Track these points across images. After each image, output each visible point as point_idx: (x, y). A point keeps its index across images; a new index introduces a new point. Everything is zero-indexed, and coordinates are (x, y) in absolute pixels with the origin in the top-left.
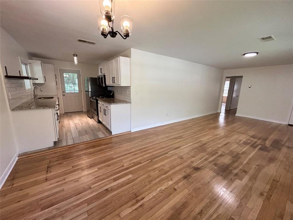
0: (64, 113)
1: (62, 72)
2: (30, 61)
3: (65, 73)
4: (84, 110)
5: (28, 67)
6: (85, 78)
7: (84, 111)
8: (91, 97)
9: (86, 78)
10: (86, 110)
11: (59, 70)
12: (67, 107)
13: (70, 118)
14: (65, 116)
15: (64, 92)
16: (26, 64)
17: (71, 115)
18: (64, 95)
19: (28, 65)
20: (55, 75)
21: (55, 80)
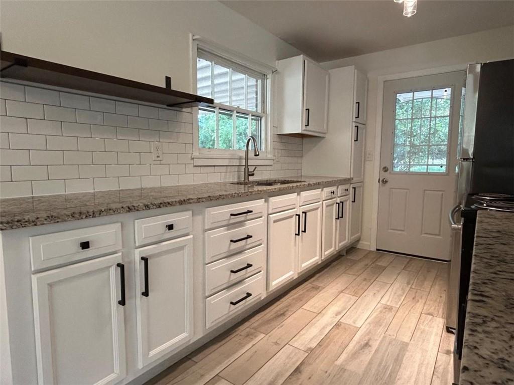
1: (392, 89)
5: (269, 82)
12: (390, 231)
13: (365, 279)
14: (362, 264)
15: (385, 169)
16: (264, 76)
17: (384, 268)
18: (384, 182)
19: (268, 76)
20: (355, 106)
21: (354, 124)
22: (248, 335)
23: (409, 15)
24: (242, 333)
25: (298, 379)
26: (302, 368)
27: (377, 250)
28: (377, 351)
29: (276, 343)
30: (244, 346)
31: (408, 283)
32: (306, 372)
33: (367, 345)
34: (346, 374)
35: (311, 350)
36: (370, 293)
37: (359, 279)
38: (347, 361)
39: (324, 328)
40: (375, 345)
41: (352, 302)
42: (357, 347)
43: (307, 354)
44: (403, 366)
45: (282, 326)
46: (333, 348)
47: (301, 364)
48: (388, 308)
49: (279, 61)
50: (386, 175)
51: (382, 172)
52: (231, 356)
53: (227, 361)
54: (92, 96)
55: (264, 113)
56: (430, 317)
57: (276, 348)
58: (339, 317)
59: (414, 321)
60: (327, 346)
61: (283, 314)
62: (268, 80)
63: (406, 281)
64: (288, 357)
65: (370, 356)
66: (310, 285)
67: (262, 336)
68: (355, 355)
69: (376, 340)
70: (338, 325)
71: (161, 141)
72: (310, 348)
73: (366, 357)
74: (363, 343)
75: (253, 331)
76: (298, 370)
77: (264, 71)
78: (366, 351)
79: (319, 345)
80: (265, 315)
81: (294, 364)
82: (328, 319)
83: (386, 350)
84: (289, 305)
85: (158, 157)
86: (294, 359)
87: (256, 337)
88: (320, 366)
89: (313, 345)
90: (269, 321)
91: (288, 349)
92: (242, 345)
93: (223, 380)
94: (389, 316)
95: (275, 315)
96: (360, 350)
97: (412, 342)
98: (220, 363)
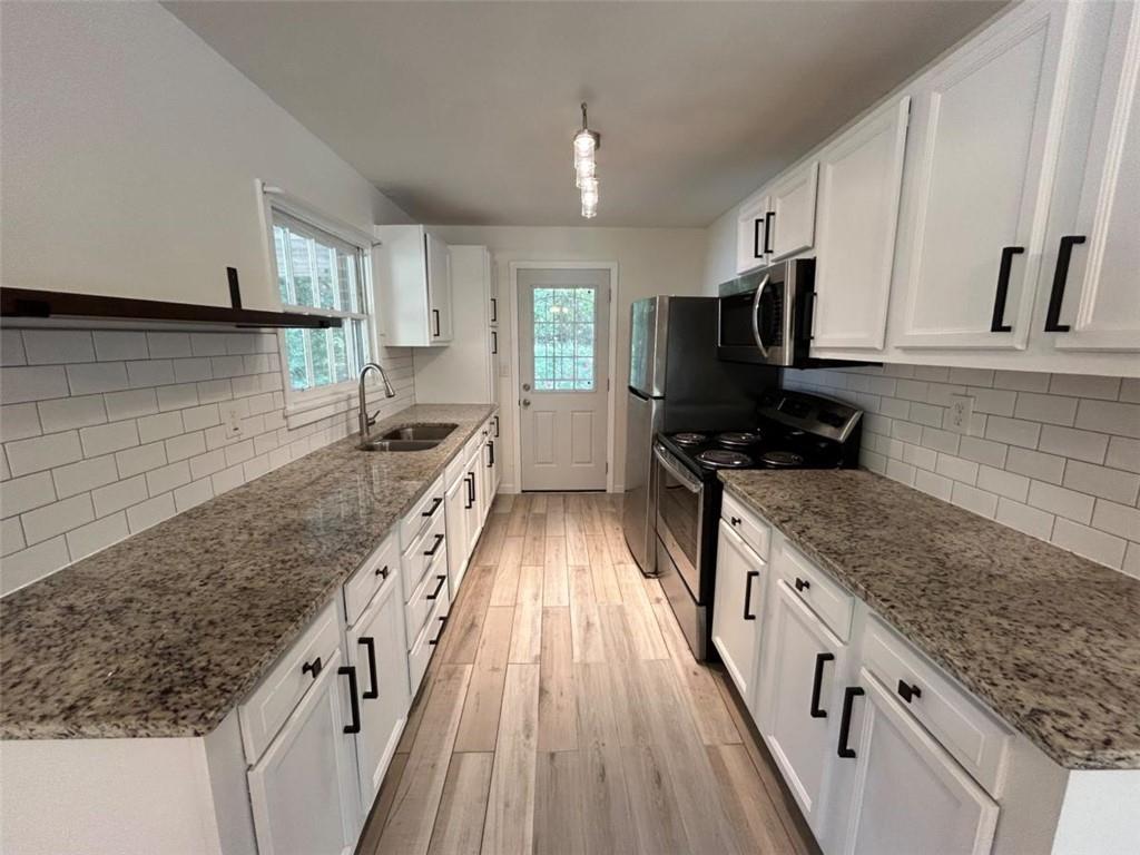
0: (518, 491)
1: (528, 282)
2: (382, 232)
3: (543, 287)
4: (614, 484)
5: (368, 262)
6: (635, 309)
7: (610, 491)
8: (664, 439)
9: (641, 309)
10: (620, 488)
11: (514, 275)
12: (536, 466)
13: (535, 539)
14: (518, 519)
15: (526, 388)
16: (358, 250)
17: (544, 517)
18: (527, 404)
19: (366, 251)
20: (491, 303)
21: (491, 330)
22: (450, 676)
23: (589, 217)
24: (440, 677)
25: (551, 702)
26: (545, 684)
27: (523, 491)
28: (602, 626)
29: (495, 669)
30: (457, 694)
31: (580, 531)
32: (552, 687)
33: (589, 625)
34: (593, 670)
35: (539, 659)
36: (550, 555)
37: (529, 540)
38: (584, 652)
39: (533, 622)
40: (596, 620)
41: (540, 575)
42: (582, 632)
43: (538, 666)
45: (484, 643)
46: (560, 645)
47: (541, 681)
48: (581, 570)
49: (380, 227)
50: (528, 395)
51: (523, 392)
52: (450, 717)
53: (450, 727)
54: (95, 329)
55: (363, 312)
56: (622, 566)
57: (498, 677)
58: (540, 601)
59: (612, 575)
60: (552, 644)
61: (473, 625)
62: (366, 258)
63: (576, 528)
64: (521, 681)
65: (600, 637)
66: (477, 568)
67: (469, 668)
68: (586, 642)
69: (594, 614)
70: (545, 612)
71: (237, 396)
72: (536, 657)
73: (597, 638)
74: (583, 624)
75: (451, 666)
76: (542, 692)
77: (359, 242)
78: (593, 632)
79: (543, 647)
80: (451, 635)
81: (533, 684)
82: (529, 610)
84: (472, 609)
85: (236, 429)
86: (529, 680)
87: (462, 673)
88: (561, 674)
89: (537, 651)
90: (462, 643)
91: (513, 672)
92: (452, 695)
93: (467, 754)
94: (587, 578)
95: (463, 631)
96: (586, 633)
97: (625, 602)
98: (442, 736)
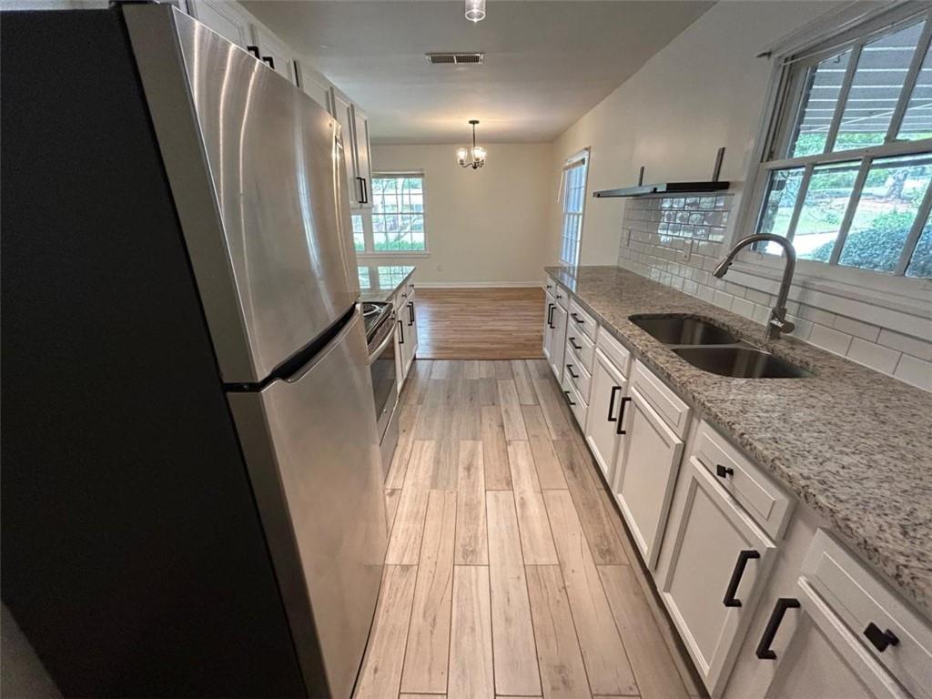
29: (537, 436)
39: (519, 474)
42: (476, 463)
44: (433, 459)
58: (518, 498)
60: (499, 453)
61: (572, 469)
65: (461, 456)
69: (462, 479)
70: (509, 484)
72: (510, 445)
74: (473, 470)
76: (502, 427)
78: (466, 462)
79: (506, 452)
82: (526, 487)
83: (449, 472)
88: (491, 435)
89: (510, 450)
93: (533, 404)
96: (472, 462)
97: (427, 491)
